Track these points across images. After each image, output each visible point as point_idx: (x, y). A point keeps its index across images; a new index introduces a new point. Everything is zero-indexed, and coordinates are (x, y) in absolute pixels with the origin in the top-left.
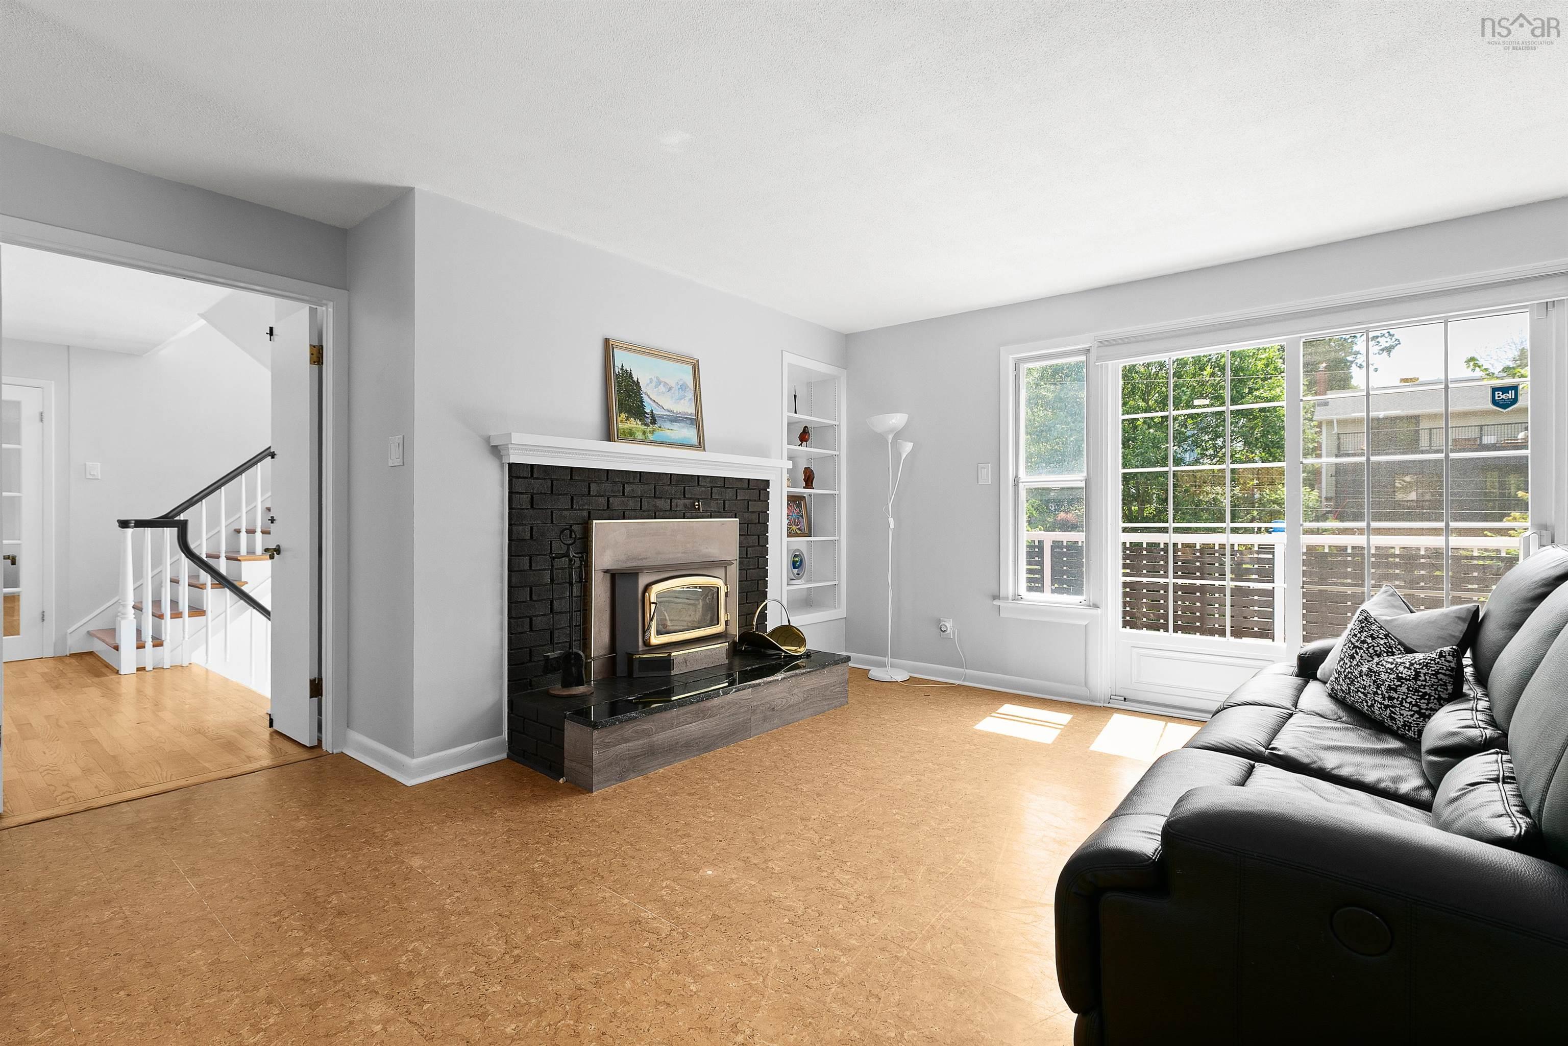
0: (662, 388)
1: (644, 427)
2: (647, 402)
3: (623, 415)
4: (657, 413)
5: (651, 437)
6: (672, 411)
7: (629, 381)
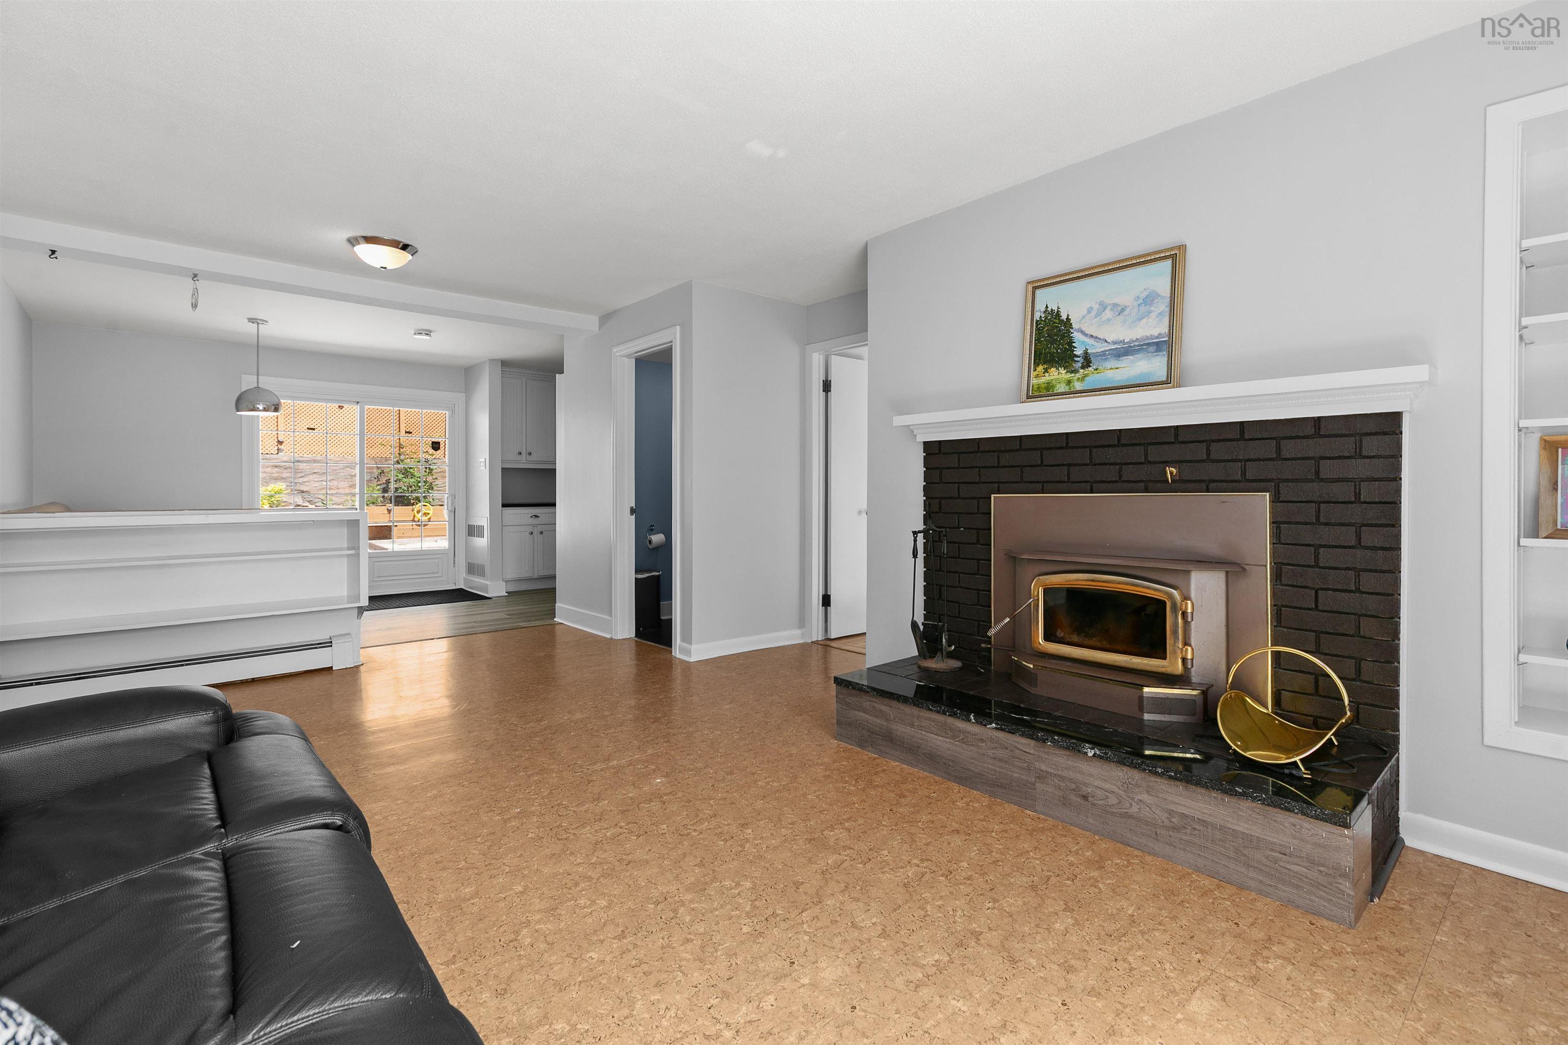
0: (1108, 314)
1: (1069, 376)
2: (1079, 341)
3: (1040, 368)
4: (1094, 351)
5: (1078, 386)
6: (1123, 342)
7: (1055, 323)
